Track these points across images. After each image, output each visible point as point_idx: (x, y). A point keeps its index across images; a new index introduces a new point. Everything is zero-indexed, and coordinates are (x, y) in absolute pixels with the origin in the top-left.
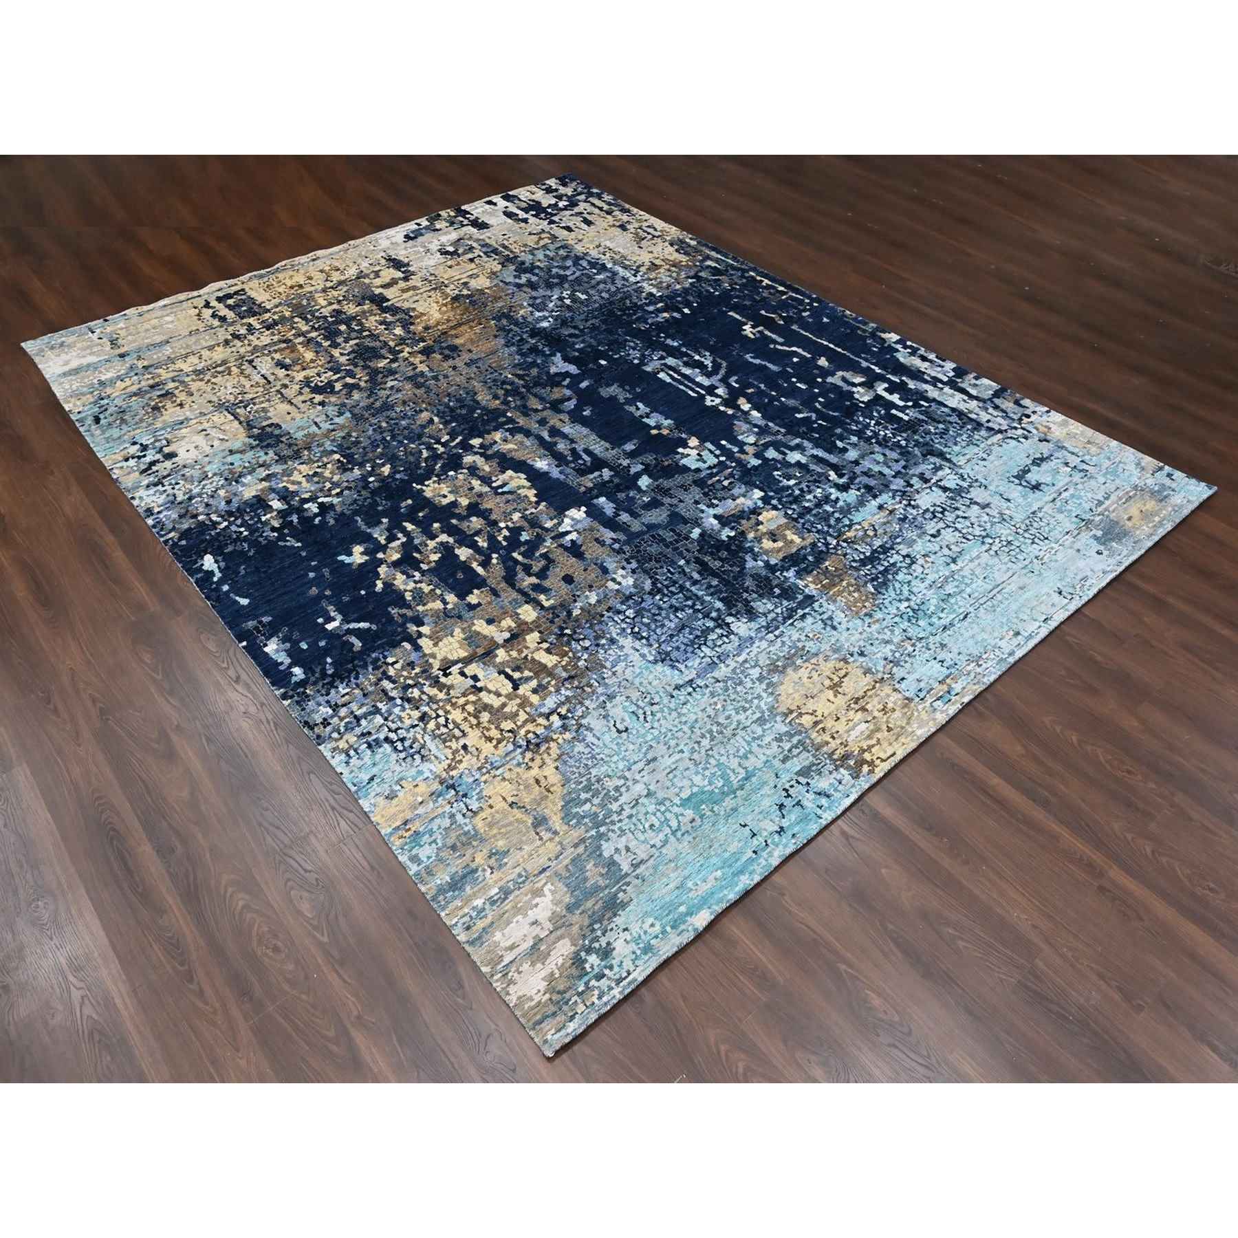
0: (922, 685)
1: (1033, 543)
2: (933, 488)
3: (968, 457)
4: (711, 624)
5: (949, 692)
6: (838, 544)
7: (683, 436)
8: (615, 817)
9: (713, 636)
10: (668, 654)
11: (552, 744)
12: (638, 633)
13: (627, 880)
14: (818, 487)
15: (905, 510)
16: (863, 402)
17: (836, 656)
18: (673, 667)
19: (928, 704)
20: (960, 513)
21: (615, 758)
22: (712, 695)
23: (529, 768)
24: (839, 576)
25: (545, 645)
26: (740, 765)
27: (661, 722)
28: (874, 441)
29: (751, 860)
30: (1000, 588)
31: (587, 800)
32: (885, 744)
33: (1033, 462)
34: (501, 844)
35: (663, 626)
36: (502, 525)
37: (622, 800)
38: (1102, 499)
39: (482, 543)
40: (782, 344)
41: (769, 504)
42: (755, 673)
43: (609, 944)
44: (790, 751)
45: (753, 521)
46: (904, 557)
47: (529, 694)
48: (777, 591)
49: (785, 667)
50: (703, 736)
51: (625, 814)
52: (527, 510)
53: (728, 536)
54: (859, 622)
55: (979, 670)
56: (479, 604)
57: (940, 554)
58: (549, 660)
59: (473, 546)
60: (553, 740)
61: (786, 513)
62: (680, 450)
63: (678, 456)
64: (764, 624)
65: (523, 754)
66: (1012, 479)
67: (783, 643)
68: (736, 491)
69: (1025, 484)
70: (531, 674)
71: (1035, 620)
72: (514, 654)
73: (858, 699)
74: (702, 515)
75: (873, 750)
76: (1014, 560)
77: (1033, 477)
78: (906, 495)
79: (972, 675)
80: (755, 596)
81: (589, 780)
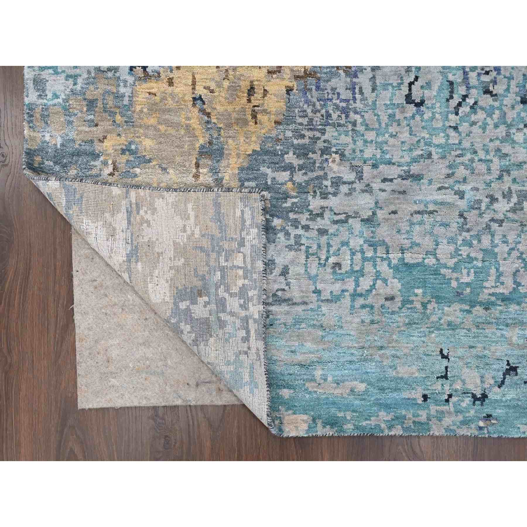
8: (304, 219)
21: (371, 136)
26: (516, 273)
27: (476, 129)
29: (411, 403)
31: (290, 168)
37: (333, 202)
50: (507, 195)
51: (320, 223)
81: (314, 140)
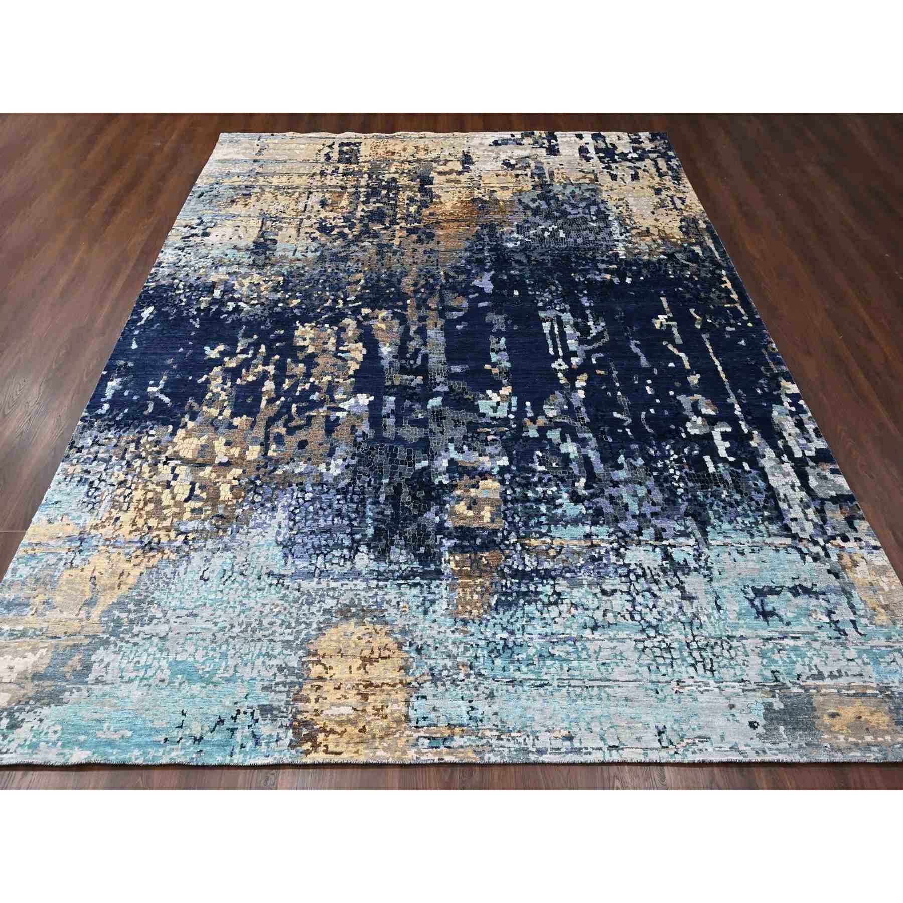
0: (433, 715)
1: (693, 665)
2: (657, 550)
3: (728, 541)
4: (347, 542)
5: (445, 740)
6: (514, 545)
7: (504, 382)
8: (127, 637)
9: (337, 553)
10: (294, 544)
11: (159, 555)
12: (295, 514)
13: (82, 687)
14: (557, 485)
15: (607, 552)
16: (687, 433)
17: (399, 636)
18: (286, 556)
19: (416, 735)
20: (654, 588)
21: (177, 595)
22: (284, 598)
23: (129, 561)
24: (481, 571)
25: (236, 482)
26: (236, 666)
27: (232, 592)
28: (655, 473)
29: (156, 744)
30: (607, 683)
31: (129, 611)
32: (345, 738)
33: (795, 587)
34: (58, 599)
35: (316, 520)
36: (312, 380)
37: (146, 628)
38: (826, 674)
39: (286, 386)
40: (675, 346)
41: (502, 475)
42: (329, 603)
43: (23, 721)
44: (277, 684)
45: (473, 481)
46: (555, 593)
47: (188, 509)
48: (422, 550)
49: (353, 615)
50: (240, 624)
51: (136, 639)
52: (338, 377)
53: (441, 482)
54: (450, 621)
55: (494, 742)
56: (236, 427)
57: (590, 613)
58: (225, 493)
59: (279, 384)
60: (163, 552)
61: (505, 491)
62: (489, 392)
63: (481, 396)
64: (382, 569)
65: (138, 548)
66: (749, 590)
67: (376, 595)
68: (489, 449)
69: (757, 602)
70: (205, 497)
71: (602, 739)
72: (214, 475)
73: (371, 685)
74: (443, 453)
75: (331, 736)
76: (653, 668)
77: (772, 602)
78: (624, 540)
79: (484, 741)
80: (402, 542)
81: (147, 597)
